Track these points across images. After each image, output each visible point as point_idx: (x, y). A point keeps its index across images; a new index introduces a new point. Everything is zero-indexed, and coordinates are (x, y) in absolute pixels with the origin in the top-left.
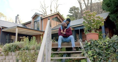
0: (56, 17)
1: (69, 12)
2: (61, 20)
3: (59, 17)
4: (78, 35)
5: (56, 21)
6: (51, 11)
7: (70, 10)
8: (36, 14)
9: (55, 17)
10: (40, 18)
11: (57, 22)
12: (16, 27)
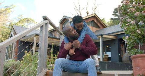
0: (92, 21)
1: (113, 15)
2: (99, 25)
3: (96, 21)
4: (124, 46)
5: (92, 26)
6: (87, 13)
7: (114, 12)
8: (64, 17)
9: (90, 20)
10: (70, 22)
11: (94, 28)
12: (34, 35)
